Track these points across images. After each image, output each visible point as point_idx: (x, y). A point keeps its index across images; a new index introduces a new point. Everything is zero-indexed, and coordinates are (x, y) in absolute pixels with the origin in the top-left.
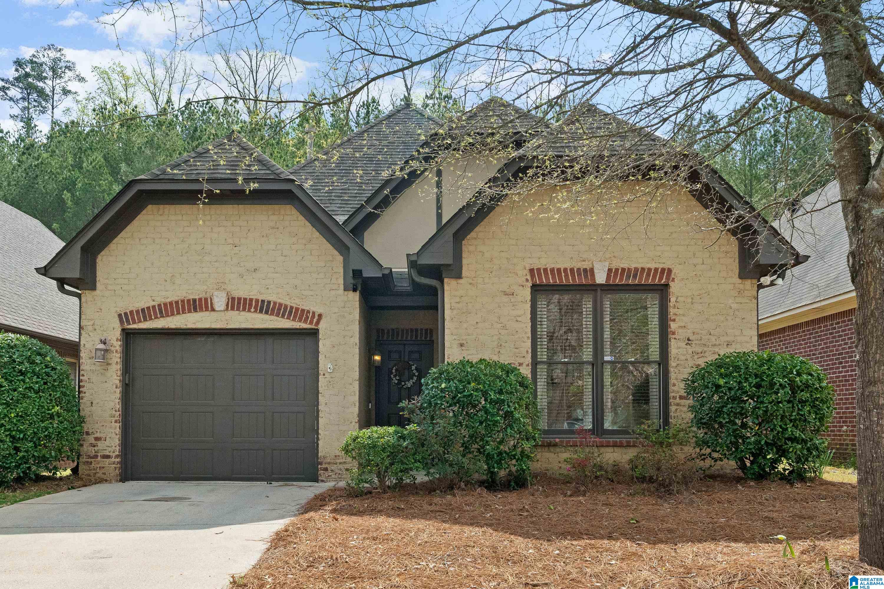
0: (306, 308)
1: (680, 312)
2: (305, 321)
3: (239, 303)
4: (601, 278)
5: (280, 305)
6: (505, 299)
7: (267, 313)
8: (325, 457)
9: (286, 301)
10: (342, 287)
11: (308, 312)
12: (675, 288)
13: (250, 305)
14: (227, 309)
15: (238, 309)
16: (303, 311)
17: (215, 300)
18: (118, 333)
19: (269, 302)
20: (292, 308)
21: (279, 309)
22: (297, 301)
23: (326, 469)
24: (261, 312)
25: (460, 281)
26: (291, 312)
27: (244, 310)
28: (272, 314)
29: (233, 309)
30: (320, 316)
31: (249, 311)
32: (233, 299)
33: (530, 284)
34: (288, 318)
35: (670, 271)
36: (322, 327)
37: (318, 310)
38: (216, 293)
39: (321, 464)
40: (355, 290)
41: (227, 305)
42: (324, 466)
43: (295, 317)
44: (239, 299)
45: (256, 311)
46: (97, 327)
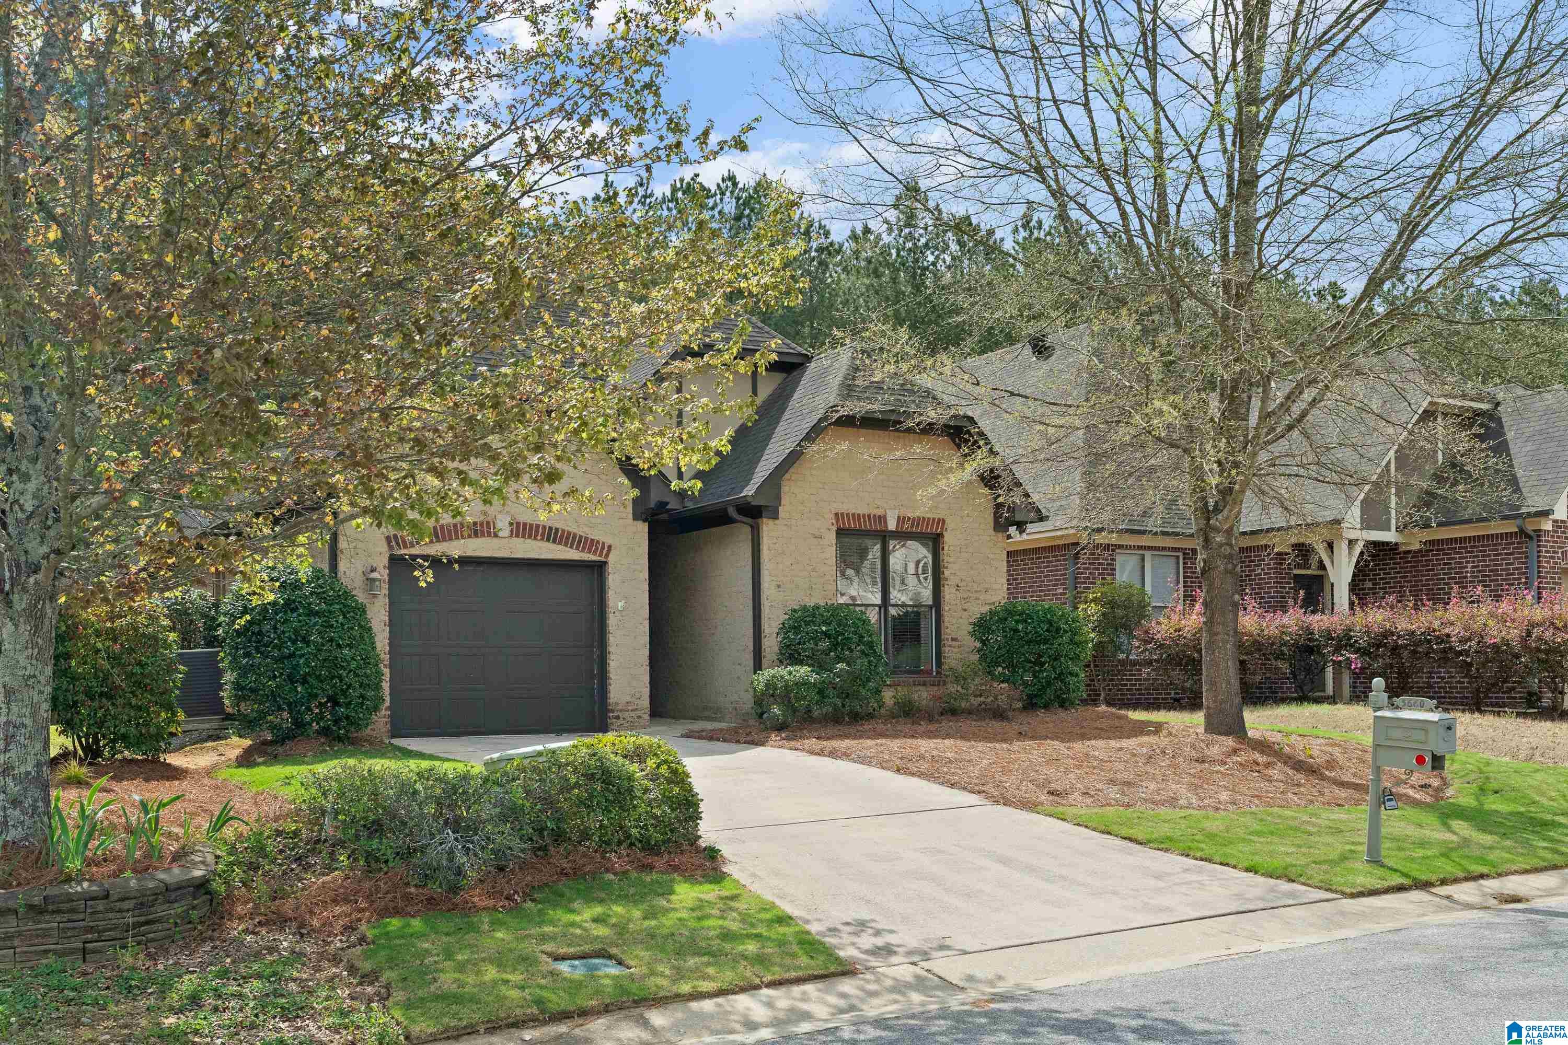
0: (596, 538)
1: (951, 560)
2: (595, 553)
3: (524, 529)
4: (892, 525)
5: (569, 533)
6: (815, 541)
7: (554, 542)
8: (617, 704)
9: (572, 528)
10: (631, 516)
11: (598, 542)
12: (949, 539)
13: (537, 531)
14: (511, 536)
15: (523, 536)
16: (592, 540)
17: (499, 525)
18: (385, 561)
19: (557, 530)
20: (581, 537)
21: (567, 538)
22: (586, 529)
23: (618, 718)
24: (548, 540)
25: (777, 522)
26: (580, 542)
27: (530, 537)
28: (560, 543)
29: (517, 536)
30: (610, 547)
31: (535, 538)
32: (518, 524)
33: (835, 528)
34: (577, 549)
35: (944, 521)
36: (612, 559)
37: (608, 541)
38: (499, 516)
39: (613, 711)
40: (644, 521)
41: (512, 531)
42: (616, 714)
43: (584, 548)
44: (525, 524)
45: (542, 539)
46: (359, 551)
